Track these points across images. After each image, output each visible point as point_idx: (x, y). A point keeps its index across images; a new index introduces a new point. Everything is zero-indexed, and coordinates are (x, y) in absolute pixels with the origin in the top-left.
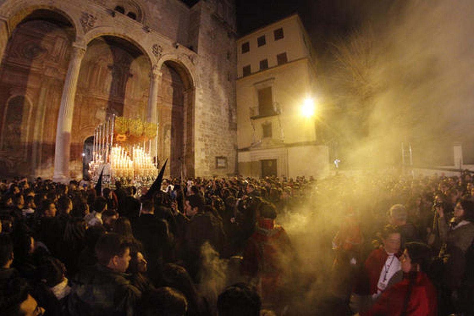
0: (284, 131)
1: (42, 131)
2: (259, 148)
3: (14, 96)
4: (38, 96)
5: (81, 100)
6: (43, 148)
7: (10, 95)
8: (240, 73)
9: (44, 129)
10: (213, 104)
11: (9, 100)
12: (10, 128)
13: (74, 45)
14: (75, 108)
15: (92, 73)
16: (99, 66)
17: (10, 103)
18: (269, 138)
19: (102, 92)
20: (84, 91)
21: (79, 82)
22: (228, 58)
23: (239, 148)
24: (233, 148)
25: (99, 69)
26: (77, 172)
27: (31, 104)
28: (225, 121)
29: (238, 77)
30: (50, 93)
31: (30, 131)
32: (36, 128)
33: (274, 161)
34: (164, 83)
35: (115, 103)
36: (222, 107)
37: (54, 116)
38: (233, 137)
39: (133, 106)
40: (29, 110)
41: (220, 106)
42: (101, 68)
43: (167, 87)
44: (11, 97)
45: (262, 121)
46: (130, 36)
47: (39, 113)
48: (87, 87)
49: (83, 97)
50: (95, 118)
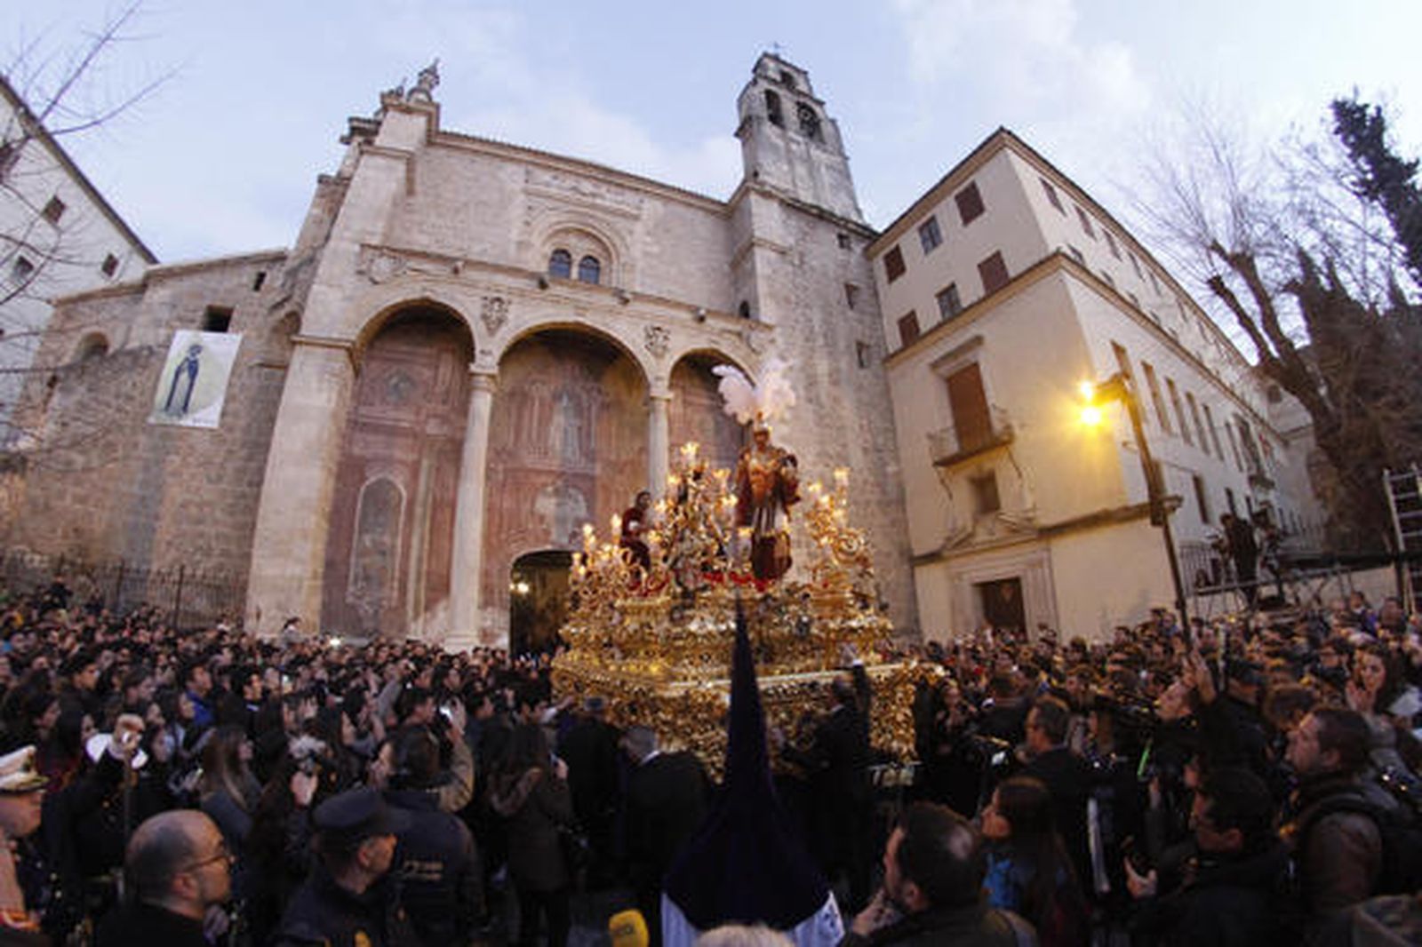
0: (1032, 490)
1: (426, 546)
2: (969, 549)
3: (373, 479)
4: (415, 474)
5: (501, 477)
6: (428, 580)
7: (367, 479)
8: (894, 341)
9: (431, 543)
10: (822, 443)
11: (363, 489)
12: (367, 541)
13: (473, 368)
14: (489, 495)
15: (520, 417)
16: (533, 400)
17: (366, 496)
18: (992, 516)
19: (546, 453)
20: (504, 456)
21: (492, 437)
22: (851, 304)
23: (917, 553)
24: (895, 555)
25: (533, 405)
26: (496, 631)
27: (404, 494)
28: (865, 482)
29: (891, 351)
30: (438, 469)
31: (403, 546)
32: (415, 541)
33: (1015, 582)
34: (689, 410)
35: (576, 475)
36: (851, 446)
37: (448, 511)
38: (893, 523)
39: (619, 478)
40: (399, 505)
41: (844, 446)
42: (537, 404)
43: (697, 418)
44: (367, 483)
45: (970, 468)
46: (588, 323)
47: (418, 510)
48: (510, 445)
49: (505, 471)
50: (532, 513)
